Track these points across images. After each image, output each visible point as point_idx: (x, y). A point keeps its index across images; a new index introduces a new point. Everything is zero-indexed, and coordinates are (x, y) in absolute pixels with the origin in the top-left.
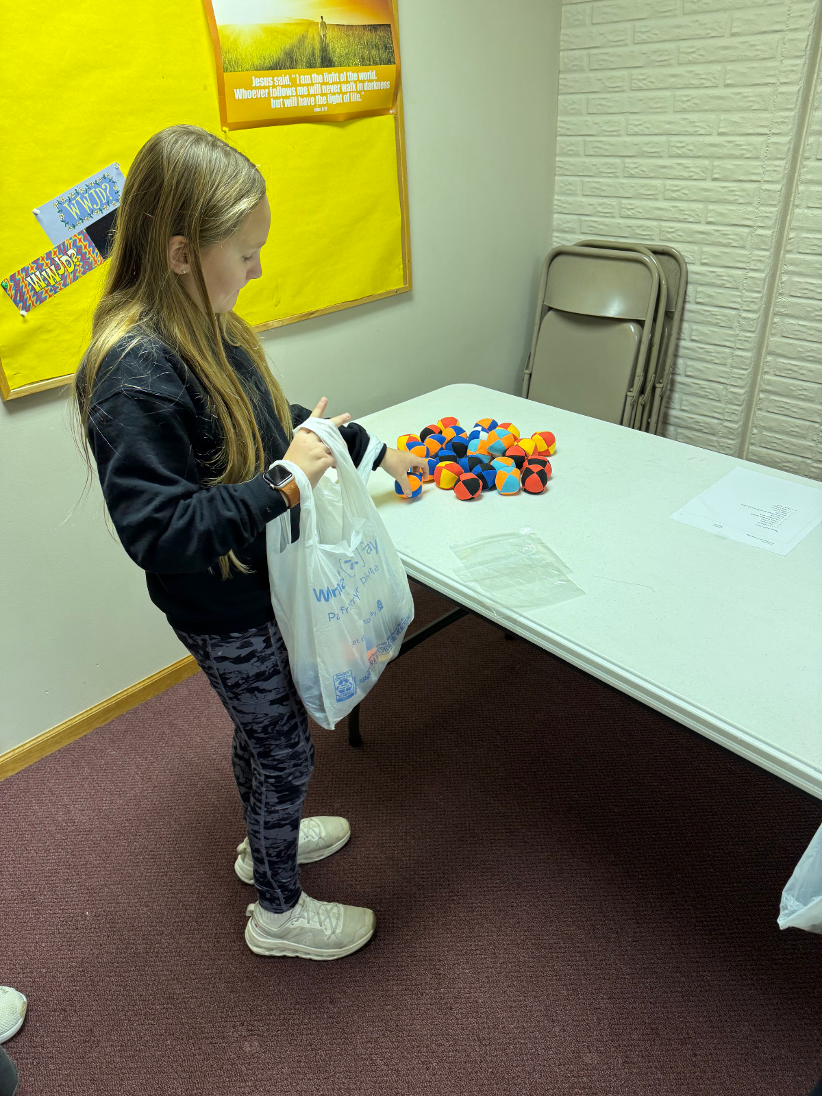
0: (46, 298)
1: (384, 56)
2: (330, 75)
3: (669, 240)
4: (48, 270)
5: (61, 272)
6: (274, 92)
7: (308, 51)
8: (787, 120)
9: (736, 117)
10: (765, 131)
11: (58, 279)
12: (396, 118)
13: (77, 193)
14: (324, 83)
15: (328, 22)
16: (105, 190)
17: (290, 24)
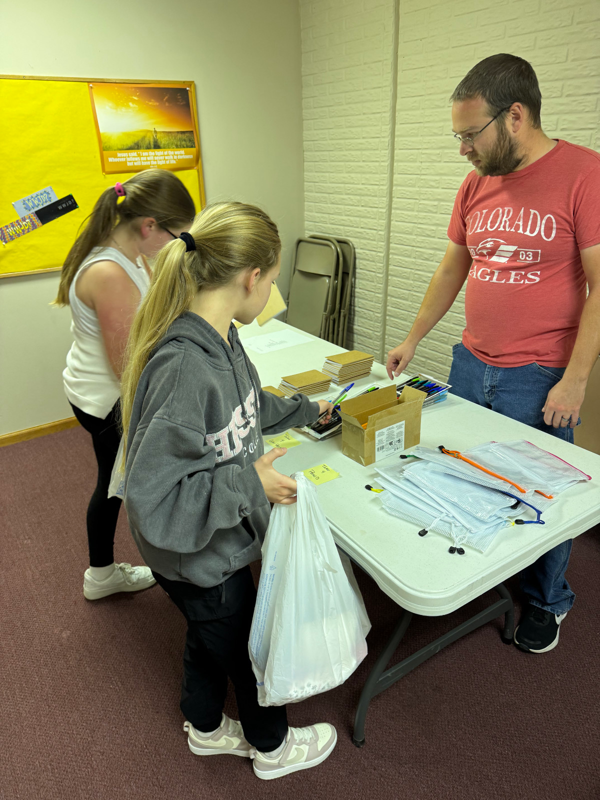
0: (14, 239)
1: (189, 144)
2: (159, 152)
3: (347, 236)
4: (17, 227)
5: (22, 228)
6: (128, 159)
7: (147, 142)
8: (385, 178)
9: (368, 176)
10: (378, 183)
11: (21, 231)
12: (198, 171)
13: (32, 197)
14: (155, 156)
15: (157, 130)
16: (45, 197)
17: (137, 132)
